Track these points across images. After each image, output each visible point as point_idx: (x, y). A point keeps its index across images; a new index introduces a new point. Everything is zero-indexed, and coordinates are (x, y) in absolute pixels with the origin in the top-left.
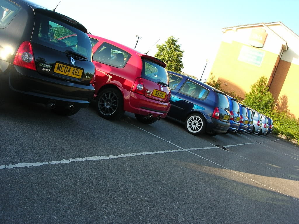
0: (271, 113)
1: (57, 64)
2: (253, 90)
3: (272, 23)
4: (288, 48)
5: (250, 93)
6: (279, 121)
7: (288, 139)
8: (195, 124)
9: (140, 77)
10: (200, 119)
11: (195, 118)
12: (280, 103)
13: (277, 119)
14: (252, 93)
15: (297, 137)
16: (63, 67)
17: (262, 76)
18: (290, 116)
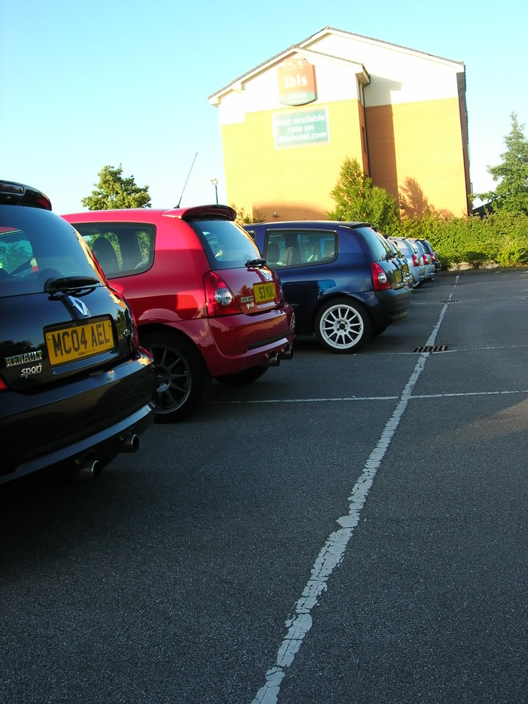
1: (49, 336)
2: (340, 199)
3: (311, 37)
4: (369, 77)
5: (338, 208)
7: (476, 266)
8: (342, 327)
9: (209, 271)
10: (349, 308)
11: (336, 313)
12: (408, 200)
14: (341, 207)
16: (66, 337)
17: (345, 160)
18: (441, 216)
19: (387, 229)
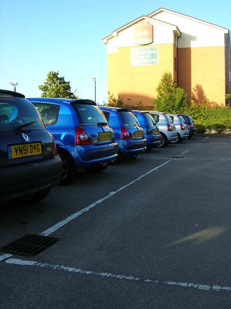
0: (190, 110)
2: (160, 92)
3: (154, 12)
5: (158, 96)
6: (202, 115)
7: (220, 132)
12: (196, 96)
13: (199, 114)
14: (160, 96)
15: (229, 125)
18: (212, 105)
19: (182, 109)
